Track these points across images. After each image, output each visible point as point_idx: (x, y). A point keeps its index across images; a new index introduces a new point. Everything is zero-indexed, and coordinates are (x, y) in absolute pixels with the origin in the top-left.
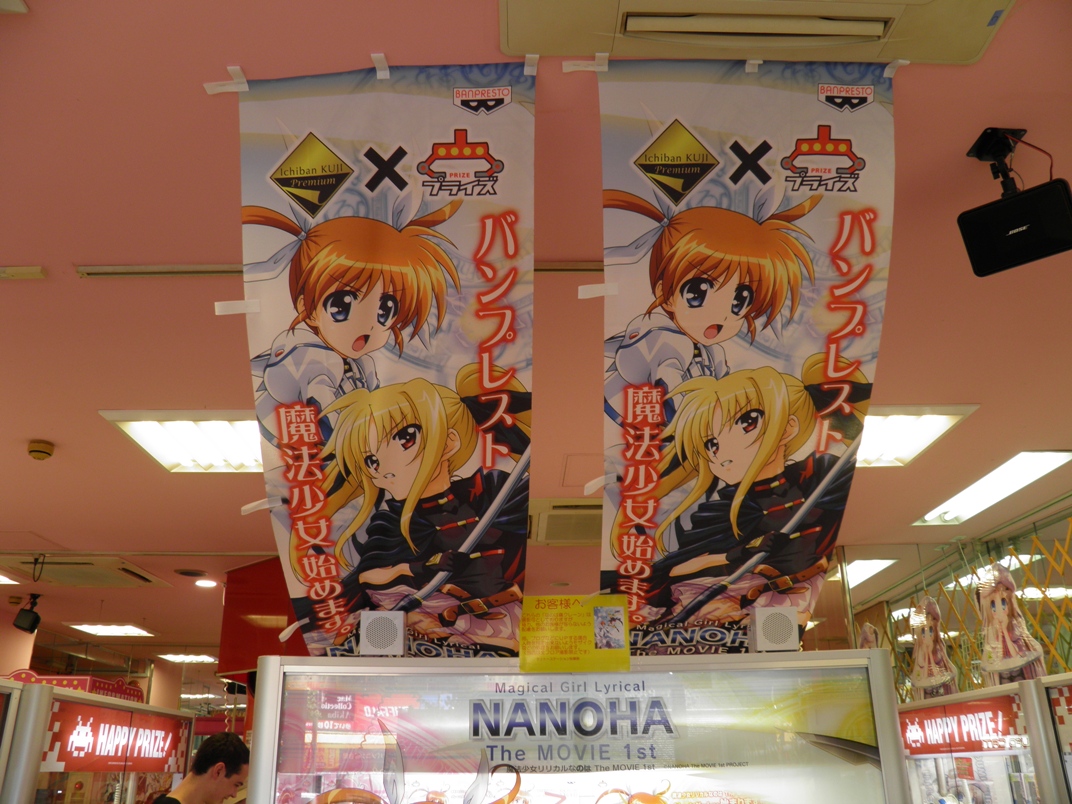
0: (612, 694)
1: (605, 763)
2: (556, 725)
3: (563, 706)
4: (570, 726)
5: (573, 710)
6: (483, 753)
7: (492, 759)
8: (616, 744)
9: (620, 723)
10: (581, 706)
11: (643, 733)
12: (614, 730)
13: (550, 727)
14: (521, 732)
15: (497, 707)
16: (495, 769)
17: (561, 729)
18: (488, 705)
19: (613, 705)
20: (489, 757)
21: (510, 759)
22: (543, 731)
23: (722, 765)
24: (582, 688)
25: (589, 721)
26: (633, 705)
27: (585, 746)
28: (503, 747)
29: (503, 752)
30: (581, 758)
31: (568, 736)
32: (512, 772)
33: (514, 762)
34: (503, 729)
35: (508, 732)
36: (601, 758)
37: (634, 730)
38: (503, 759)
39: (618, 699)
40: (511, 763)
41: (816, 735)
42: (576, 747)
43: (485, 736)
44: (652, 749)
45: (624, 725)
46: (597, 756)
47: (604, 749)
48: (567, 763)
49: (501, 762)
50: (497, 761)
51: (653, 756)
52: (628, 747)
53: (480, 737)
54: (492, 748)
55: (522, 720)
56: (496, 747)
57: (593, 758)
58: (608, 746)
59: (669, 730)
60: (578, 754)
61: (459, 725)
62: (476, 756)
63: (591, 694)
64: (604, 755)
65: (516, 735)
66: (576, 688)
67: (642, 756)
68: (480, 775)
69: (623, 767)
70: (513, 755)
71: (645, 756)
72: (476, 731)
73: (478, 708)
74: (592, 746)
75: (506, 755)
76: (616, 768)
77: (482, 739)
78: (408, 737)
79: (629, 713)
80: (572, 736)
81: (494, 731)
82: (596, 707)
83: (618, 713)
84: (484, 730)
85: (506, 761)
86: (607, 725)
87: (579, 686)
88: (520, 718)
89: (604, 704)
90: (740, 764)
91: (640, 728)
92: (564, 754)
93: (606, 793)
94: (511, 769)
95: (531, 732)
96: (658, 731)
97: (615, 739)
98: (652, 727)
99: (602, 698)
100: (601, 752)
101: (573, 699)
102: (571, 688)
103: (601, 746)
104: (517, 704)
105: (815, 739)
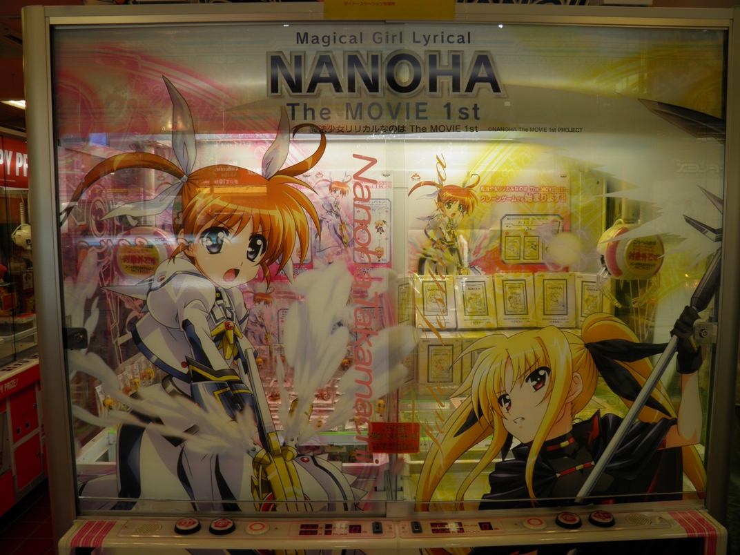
0: (432, 46)
1: (421, 124)
2: (367, 81)
3: (375, 60)
4: (383, 82)
5: (387, 63)
6: (283, 110)
7: (293, 118)
8: (435, 103)
9: (440, 79)
10: (396, 59)
11: (467, 91)
12: (433, 87)
13: (359, 82)
14: (326, 89)
15: (298, 60)
16: (296, 130)
17: (372, 86)
18: (287, 58)
19: (433, 59)
20: (290, 117)
21: (313, 118)
22: (351, 88)
23: (553, 130)
24: (397, 39)
25: (405, 77)
26: (456, 60)
27: (399, 104)
28: (305, 105)
29: (306, 110)
30: (394, 117)
31: (380, 93)
32: (316, 132)
33: (319, 122)
34: (305, 84)
35: (312, 87)
36: (418, 117)
37: (456, 87)
38: (305, 118)
39: (439, 51)
40: (316, 123)
41: (660, 103)
42: (389, 105)
43: (285, 93)
44: (476, 108)
45: (445, 82)
46: (413, 114)
47: (421, 107)
48: (379, 123)
49: (305, 122)
50: (299, 120)
51: (477, 118)
52: (448, 105)
53: (279, 94)
54: (293, 105)
55: (327, 75)
56: (298, 104)
57: (408, 118)
58: (426, 104)
59: (496, 88)
60: (392, 114)
61: (254, 82)
62: (275, 114)
63: (408, 47)
64: (421, 115)
65: (320, 91)
66: (390, 38)
67: (464, 116)
68: (280, 136)
69: (442, 128)
70: (317, 114)
71: (467, 116)
72: (274, 86)
73: (276, 61)
74: (408, 104)
75: (309, 112)
76: (435, 129)
77: (281, 96)
78: (199, 96)
79: (451, 68)
80: (384, 94)
81: (295, 86)
82: (413, 60)
83: (438, 68)
84: (283, 85)
85: (309, 121)
86: (425, 81)
87: (393, 37)
88: (325, 73)
89: (423, 57)
90: (573, 130)
91: (464, 84)
92: (375, 113)
93: (418, 185)
94: (315, 129)
95: (338, 88)
96: (484, 89)
97: (434, 97)
98: (477, 85)
99: (420, 51)
100: (418, 111)
101: (386, 50)
102: (384, 39)
103: (418, 104)
104: (321, 57)
105: (658, 108)
